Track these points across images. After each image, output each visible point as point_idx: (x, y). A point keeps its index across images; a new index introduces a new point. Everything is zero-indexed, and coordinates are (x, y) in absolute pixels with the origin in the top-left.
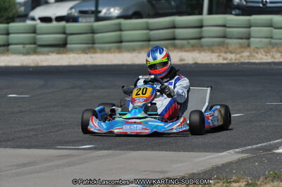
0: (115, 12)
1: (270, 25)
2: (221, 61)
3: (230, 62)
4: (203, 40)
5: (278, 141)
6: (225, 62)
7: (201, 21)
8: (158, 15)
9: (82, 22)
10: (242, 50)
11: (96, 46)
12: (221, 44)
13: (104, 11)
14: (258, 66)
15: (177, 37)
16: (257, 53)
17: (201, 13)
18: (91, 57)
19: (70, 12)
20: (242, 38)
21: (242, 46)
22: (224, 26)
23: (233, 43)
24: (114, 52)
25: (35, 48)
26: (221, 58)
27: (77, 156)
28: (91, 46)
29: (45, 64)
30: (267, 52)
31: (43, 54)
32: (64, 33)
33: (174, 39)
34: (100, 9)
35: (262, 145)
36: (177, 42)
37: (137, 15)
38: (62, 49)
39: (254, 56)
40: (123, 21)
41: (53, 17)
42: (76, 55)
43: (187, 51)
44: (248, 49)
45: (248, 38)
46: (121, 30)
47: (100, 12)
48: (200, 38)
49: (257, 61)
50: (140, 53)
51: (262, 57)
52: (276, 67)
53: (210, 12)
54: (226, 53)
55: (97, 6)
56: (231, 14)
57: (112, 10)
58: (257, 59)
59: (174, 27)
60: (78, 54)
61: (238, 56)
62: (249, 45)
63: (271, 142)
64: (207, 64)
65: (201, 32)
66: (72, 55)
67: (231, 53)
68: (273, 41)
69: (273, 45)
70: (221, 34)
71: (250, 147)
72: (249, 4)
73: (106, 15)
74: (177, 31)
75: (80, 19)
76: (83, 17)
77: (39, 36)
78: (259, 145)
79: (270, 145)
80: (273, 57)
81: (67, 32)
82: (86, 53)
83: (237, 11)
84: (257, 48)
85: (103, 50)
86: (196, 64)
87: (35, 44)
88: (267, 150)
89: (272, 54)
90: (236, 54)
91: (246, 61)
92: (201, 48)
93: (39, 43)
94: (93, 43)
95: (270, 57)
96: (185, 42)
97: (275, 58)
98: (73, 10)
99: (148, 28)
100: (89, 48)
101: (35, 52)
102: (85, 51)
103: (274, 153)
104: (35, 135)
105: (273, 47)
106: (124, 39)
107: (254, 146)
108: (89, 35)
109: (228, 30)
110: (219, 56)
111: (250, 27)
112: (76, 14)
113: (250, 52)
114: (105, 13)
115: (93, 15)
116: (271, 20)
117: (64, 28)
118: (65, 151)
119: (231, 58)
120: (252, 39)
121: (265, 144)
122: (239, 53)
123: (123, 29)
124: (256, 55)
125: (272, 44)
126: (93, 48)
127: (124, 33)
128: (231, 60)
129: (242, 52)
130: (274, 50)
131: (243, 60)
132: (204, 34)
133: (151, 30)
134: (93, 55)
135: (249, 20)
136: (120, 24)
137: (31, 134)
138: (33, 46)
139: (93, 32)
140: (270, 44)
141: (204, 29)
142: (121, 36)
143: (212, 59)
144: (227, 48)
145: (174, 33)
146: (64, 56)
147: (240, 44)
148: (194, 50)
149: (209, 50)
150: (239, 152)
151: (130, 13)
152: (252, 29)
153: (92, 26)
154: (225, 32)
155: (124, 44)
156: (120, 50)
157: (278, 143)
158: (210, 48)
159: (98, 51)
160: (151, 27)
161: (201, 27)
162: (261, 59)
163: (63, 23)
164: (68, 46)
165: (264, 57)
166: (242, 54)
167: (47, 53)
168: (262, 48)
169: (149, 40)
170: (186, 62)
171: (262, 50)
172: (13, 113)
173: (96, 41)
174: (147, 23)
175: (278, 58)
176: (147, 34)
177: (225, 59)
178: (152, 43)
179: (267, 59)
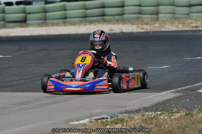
1: (173, 4)
2: (140, 30)
3: (146, 31)
4: (125, 16)
5: (199, 84)
6: (143, 31)
7: (123, 2)
9: (35, 5)
10: (154, 22)
11: (48, 21)
12: (138, 19)
14: (168, 34)
15: (106, 14)
16: (165, 24)
18: (46, 30)
20: (152, 14)
21: (152, 20)
22: (140, 6)
23: (147, 17)
24: (61, 26)
25: (4, 24)
26: (140, 28)
28: (44, 21)
29: (13, 34)
30: (172, 24)
31: (10, 27)
32: (25, 13)
33: (104, 15)
35: (188, 87)
36: (106, 17)
38: (24, 24)
39: (163, 27)
40: (67, 3)
41: (14, 2)
43: (114, 24)
44: (158, 22)
45: (157, 14)
46: (65, 10)
48: (123, 14)
49: (166, 30)
50: (80, 26)
52: (181, 34)
54: (142, 24)
58: (166, 28)
59: (104, 7)
60: (36, 27)
61: (152, 26)
62: (157, 19)
63: (195, 85)
65: (123, 10)
66: (31, 28)
67: (146, 24)
68: (175, 16)
70: (137, 11)
71: (180, 89)
74: (107, 10)
75: (34, 3)
76: (36, 2)
77: (7, 16)
78: (187, 87)
79: (195, 87)
80: (177, 27)
81: (27, 11)
85: (53, 25)
86: (122, 33)
87: (4, 20)
88: (192, 90)
89: (176, 24)
90: (150, 25)
91: (158, 30)
92: (123, 21)
93: (7, 20)
94: (46, 19)
95: (175, 27)
96: (111, 17)
97: (178, 28)
99: (85, 8)
101: (4, 27)
102: (40, 25)
103: (199, 92)
104: (24, 83)
105: (176, 20)
106: (68, 16)
107: (184, 88)
108: (43, 14)
109: (143, 8)
110: (138, 27)
111: (158, 6)
116: (174, 1)
117: (25, 9)
120: (160, 15)
121: (190, 86)
123: (67, 9)
125: (175, 18)
126: (46, 23)
127: (67, 12)
128: (147, 29)
130: (176, 22)
131: (155, 30)
132: (125, 12)
133: (87, 9)
134: (47, 28)
135: (158, 1)
136: (64, 6)
137: (22, 82)
138: (3, 22)
139: (45, 11)
140: (173, 17)
141: (125, 8)
142: (65, 14)
143: (133, 29)
144: (143, 21)
145: (103, 11)
146: (26, 29)
147: (151, 18)
148: (119, 23)
149: (130, 23)
150: (174, 92)
152: (161, 7)
153: (44, 8)
154: (140, 10)
155: (68, 20)
156: (65, 24)
157: (199, 85)
158: (130, 21)
159: (50, 25)
160: (87, 7)
161: (123, 6)
162: (169, 28)
163: (22, 6)
164: (28, 22)
165: (170, 27)
166: (154, 25)
167: (14, 27)
168: (168, 21)
169: (86, 17)
170: (114, 32)
171: (168, 23)
172: (4, 68)
173: (47, 18)
174: (84, 5)
175: (181, 27)
176: (85, 12)
177: (142, 29)
178: (87, 19)
179: (172, 28)
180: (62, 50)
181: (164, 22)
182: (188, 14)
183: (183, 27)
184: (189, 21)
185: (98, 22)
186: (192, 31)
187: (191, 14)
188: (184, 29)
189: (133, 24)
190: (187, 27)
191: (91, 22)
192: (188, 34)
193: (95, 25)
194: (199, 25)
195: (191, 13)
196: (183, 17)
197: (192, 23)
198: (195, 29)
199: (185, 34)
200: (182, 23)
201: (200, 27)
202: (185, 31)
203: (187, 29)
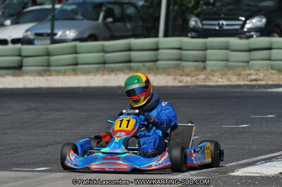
0: (71, 34)
1: (227, 48)
2: (177, 84)
3: (186, 84)
4: (159, 63)
5: (233, 163)
6: (181, 84)
7: (157, 43)
8: (113, 37)
9: (38, 45)
10: (198, 73)
11: (52, 68)
12: (177, 67)
13: (59, 34)
14: (214, 89)
15: (133, 59)
16: (213, 76)
17: (156, 36)
18: (47, 80)
19: (25, 34)
20: (197, 61)
21: (197, 69)
22: (180, 49)
23: (189, 65)
24: (70, 75)
26: (177, 80)
27: (32, 177)
28: (47, 68)
30: (223, 75)
32: (20, 55)
33: (130, 61)
34: (55, 31)
36: (132, 64)
37: (93, 38)
38: (17, 71)
39: (210, 79)
40: (78, 44)
41: (9, 39)
42: (31, 78)
44: (204, 72)
45: (204, 61)
46: (76, 53)
47: (56, 34)
48: (156, 61)
49: (213, 84)
50: (95, 75)
51: (218, 80)
52: (232, 90)
53: (166, 35)
54: (182, 75)
55: (52, 28)
56: (187, 36)
57: (68, 32)
58: (213, 82)
59: (130, 50)
60: (34, 76)
61: (194, 78)
62: (204, 68)
63: (227, 165)
64: (162, 87)
65: (157, 55)
66: (27, 78)
67: (187, 75)
68: (229, 64)
69: (229, 68)
70: (176, 57)
72: (205, 27)
73: (62, 38)
74: (135, 55)
75: (36, 42)
76: (38, 39)
79: (226, 168)
80: (229, 79)
81: (23, 54)
82: (42, 76)
83: (194, 34)
84: (213, 71)
85: (58, 73)
88: (222, 173)
89: (227, 76)
90: (192, 77)
91: (202, 84)
92: (156, 71)
94: (49, 66)
95: (226, 80)
96: (141, 64)
97: (231, 81)
98: (29, 33)
99: (104, 51)
100: (45, 71)
102: (40, 74)
103: (230, 176)
105: (229, 70)
106: (79, 61)
107: (210, 170)
108: (45, 58)
109: (184, 52)
110: (175, 79)
111: (206, 49)
112: (32, 37)
113: (206, 75)
114: (61, 36)
115: (49, 38)
116: (228, 43)
117: (20, 50)
118: (20, 173)
119: (187, 81)
120: (208, 62)
122: (195, 76)
123: (78, 51)
124: (212, 78)
126: (49, 70)
127: (79, 55)
128: (186, 82)
129: (198, 75)
130: (230, 72)
132: (160, 57)
133: (106, 52)
134: (49, 78)
135: (206, 43)
136: (75, 47)
139: (48, 54)
140: (226, 66)
141: (160, 51)
142: (76, 58)
143: (167, 82)
144: (183, 71)
145: (129, 55)
146: (20, 78)
147: (196, 67)
148: (150, 73)
149: (164, 73)
150: (195, 175)
151: (86, 35)
152: (209, 51)
153: (47, 49)
154: (181, 54)
155: (79, 66)
156: (75, 72)
157: (233, 166)
158: (166, 71)
159: (53, 73)
160: (106, 49)
161: (157, 49)
162: (217, 82)
163: (19, 46)
164: (24, 68)
165: (220, 80)
166: (198, 77)
167: (3, 76)
168: (218, 70)
169: (105, 63)
171: (218, 73)
173: (52, 64)
174: (103, 46)
175: (234, 80)
176: (103, 56)
177: (180, 82)
178: (107, 65)
179: (223, 82)
180: (58, 110)
181: (213, 72)
182: (248, 62)
183: (238, 79)
184: (248, 72)
185: (122, 70)
186: (248, 86)
187: (251, 62)
188: (238, 83)
189: (168, 74)
190: (244, 80)
191: (112, 71)
192: (242, 90)
193: (116, 74)
194: (261, 78)
195: (251, 60)
196: (240, 67)
197: (250, 75)
198: (254, 83)
199: (238, 90)
200: (236, 75)
201: (260, 80)
202: (239, 86)
203: (242, 83)
